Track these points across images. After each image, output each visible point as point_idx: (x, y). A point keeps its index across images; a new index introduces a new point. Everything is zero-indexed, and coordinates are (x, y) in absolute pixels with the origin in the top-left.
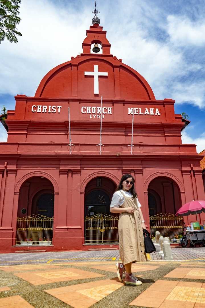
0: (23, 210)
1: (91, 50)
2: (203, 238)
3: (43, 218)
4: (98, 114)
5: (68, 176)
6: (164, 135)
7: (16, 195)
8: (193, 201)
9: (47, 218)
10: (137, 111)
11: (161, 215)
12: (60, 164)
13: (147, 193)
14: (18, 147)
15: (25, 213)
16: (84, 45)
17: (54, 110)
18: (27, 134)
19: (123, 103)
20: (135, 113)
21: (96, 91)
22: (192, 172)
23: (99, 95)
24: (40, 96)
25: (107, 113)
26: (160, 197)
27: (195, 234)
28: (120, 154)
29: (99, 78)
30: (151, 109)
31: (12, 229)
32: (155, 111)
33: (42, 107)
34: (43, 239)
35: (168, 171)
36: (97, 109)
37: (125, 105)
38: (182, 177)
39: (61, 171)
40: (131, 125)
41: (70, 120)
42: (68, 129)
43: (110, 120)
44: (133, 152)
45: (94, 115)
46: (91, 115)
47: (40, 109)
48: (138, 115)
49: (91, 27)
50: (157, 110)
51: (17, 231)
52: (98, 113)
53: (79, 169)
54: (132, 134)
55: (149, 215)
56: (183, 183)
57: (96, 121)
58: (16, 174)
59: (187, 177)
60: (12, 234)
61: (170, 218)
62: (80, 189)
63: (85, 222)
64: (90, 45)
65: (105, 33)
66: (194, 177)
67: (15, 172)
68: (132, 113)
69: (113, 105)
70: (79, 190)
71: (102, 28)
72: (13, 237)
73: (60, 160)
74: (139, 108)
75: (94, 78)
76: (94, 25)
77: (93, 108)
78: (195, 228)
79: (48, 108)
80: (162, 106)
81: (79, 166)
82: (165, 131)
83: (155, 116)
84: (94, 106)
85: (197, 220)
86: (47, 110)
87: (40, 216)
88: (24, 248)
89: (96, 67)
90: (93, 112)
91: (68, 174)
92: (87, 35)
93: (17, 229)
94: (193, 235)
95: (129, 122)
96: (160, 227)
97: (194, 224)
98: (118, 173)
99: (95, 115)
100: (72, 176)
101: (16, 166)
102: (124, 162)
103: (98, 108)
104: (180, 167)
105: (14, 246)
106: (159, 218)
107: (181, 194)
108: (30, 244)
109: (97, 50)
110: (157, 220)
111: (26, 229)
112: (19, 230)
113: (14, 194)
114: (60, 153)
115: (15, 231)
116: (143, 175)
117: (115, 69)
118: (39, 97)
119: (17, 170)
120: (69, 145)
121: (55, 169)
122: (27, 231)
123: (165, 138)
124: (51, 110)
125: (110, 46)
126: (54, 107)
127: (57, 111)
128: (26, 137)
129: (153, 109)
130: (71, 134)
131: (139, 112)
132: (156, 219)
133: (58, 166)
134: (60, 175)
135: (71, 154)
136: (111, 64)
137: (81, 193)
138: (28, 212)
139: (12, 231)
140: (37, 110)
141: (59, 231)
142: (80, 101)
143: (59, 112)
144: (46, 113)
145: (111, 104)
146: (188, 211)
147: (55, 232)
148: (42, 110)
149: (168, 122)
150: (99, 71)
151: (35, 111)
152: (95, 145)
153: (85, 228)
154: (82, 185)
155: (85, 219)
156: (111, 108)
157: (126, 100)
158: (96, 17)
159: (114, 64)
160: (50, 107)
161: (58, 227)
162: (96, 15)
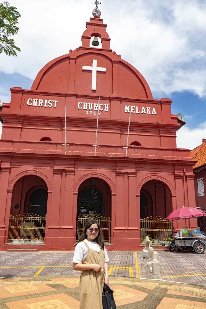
0: (15, 205)
1: (91, 43)
2: (190, 245)
3: (36, 217)
4: (95, 111)
5: (62, 176)
6: (159, 135)
7: (9, 193)
8: (184, 207)
9: (39, 217)
10: (134, 109)
11: (152, 217)
12: (54, 164)
13: (139, 196)
14: (13, 144)
15: (18, 208)
16: (83, 37)
17: (50, 105)
18: (22, 128)
19: (121, 101)
20: (132, 112)
21: (94, 87)
22: (184, 177)
23: (96, 91)
24: (37, 89)
25: (104, 110)
26: (151, 197)
27: (183, 240)
28: (115, 156)
29: (97, 73)
30: (147, 108)
31: (5, 227)
32: (151, 110)
33: (38, 101)
34: (35, 237)
35: (161, 175)
36: (93, 105)
37: (122, 102)
38: (174, 181)
39: (55, 171)
40: (127, 123)
41: (66, 116)
42: (64, 125)
43: (107, 117)
44: (127, 155)
45: (90, 111)
46: (87, 111)
47: (36, 102)
48: (134, 113)
49: (91, 19)
50: (154, 109)
51: (9, 229)
52: (95, 109)
53: (73, 169)
54: (128, 133)
55: (140, 217)
56: (175, 188)
57: (93, 118)
58: (10, 172)
59: (179, 181)
60: (4, 232)
61: (160, 221)
62: (74, 189)
63: (77, 222)
64: (89, 38)
65: (105, 26)
66: (186, 182)
67: (9, 170)
68: (129, 111)
69: (110, 102)
70: (72, 190)
71: (102, 20)
72: (5, 235)
73: (54, 160)
74: (135, 106)
75: (92, 72)
76: (95, 17)
77: (89, 104)
78: (183, 235)
79: (44, 102)
80: (159, 105)
81: (73, 166)
82: (160, 131)
83: (151, 115)
84: (91, 102)
85: (186, 226)
86: (43, 104)
87: (33, 215)
88: (16, 247)
89: (95, 62)
90: (89, 109)
91: (62, 174)
92: (86, 27)
93: (9, 227)
94: (181, 241)
95: (125, 120)
96: (150, 229)
97: (183, 230)
98: (111, 175)
99: (92, 112)
100: (66, 176)
101: (10, 164)
102: (118, 164)
103: (95, 104)
104: (173, 171)
105: (6, 244)
106: (150, 221)
107: (173, 199)
108: (22, 242)
109: (96, 43)
110: (148, 223)
111: (18, 227)
112: (11, 228)
113: (8, 192)
114: (55, 152)
115: (7, 229)
116: (136, 178)
117: (113, 64)
118: (35, 90)
119: (11, 168)
120: (64, 145)
121: (49, 168)
122: (20, 229)
123: (160, 138)
124: (47, 105)
125: (109, 40)
126: (50, 102)
127: (53, 105)
128: (21, 131)
129: (150, 108)
130: (67, 130)
131: (135, 110)
132: (147, 221)
133: (52, 165)
134: (54, 175)
135: (65, 153)
136: (110, 60)
137: (74, 194)
138: (20, 207)
139: (5, 229)
140: (33, 104)
141: (51, 230)
142: (77, 96)
143: (55, 106)
144: (42, 107)
145: (108, 101)
146: (178, 218)
147: (47, 231)
148: (38, 104)
149: (164, 122)
150: (98, 66)
151: (31, 104)
152: (90, 145)
153: (77, 228)
154: (75, 185)
155: (77, 219)
156: (108, 105)
157: (124, 97)
158: (97, 9)
159: (113, 60)
160: (46, 101)
161: (50, 227)
162: (97, 6)
